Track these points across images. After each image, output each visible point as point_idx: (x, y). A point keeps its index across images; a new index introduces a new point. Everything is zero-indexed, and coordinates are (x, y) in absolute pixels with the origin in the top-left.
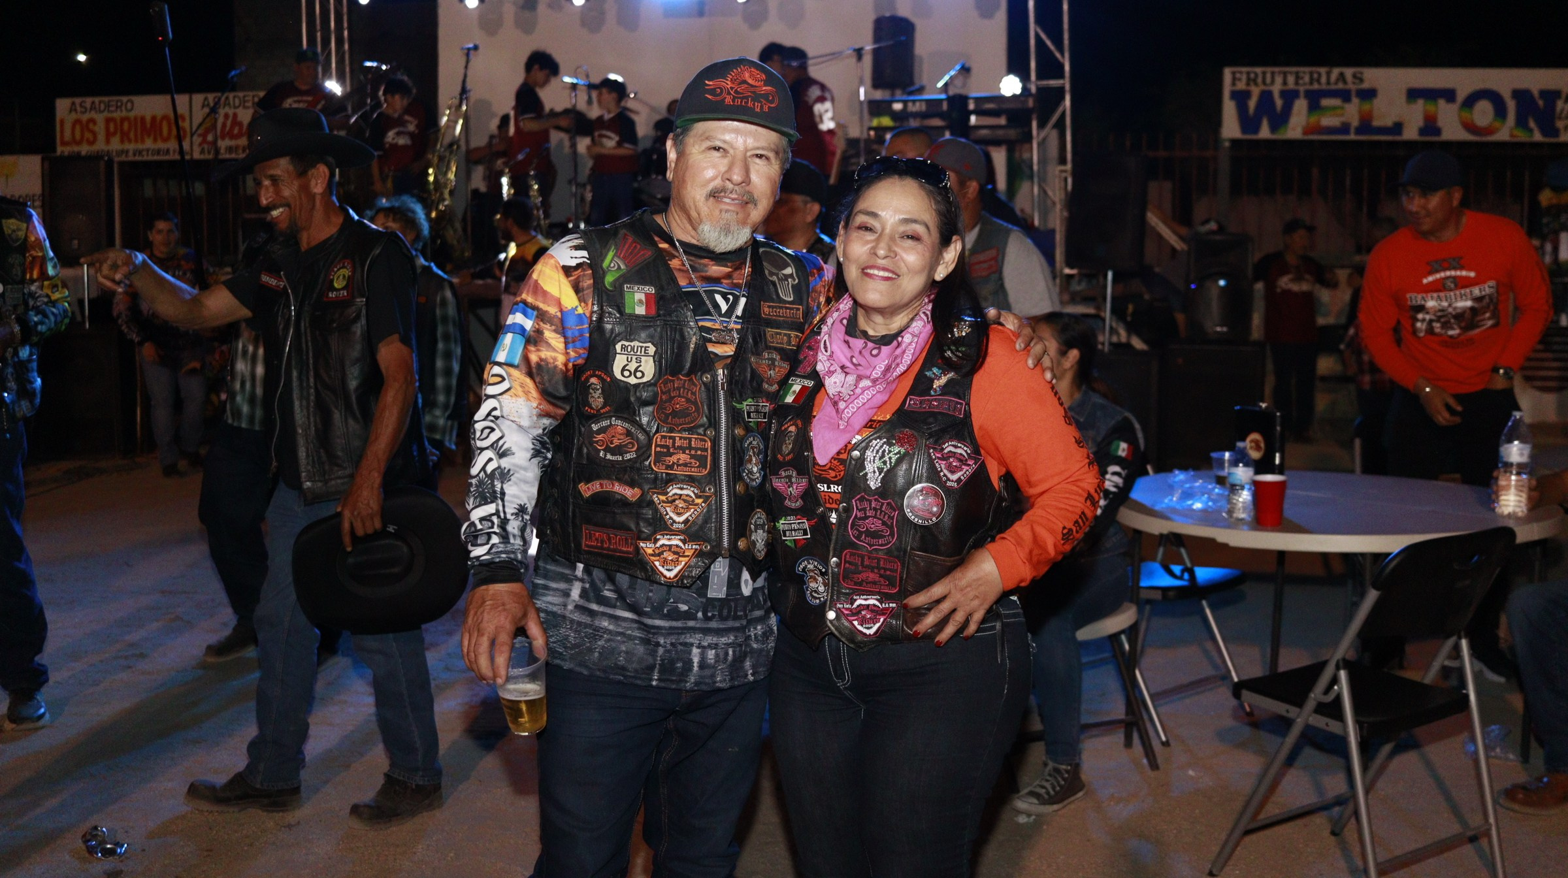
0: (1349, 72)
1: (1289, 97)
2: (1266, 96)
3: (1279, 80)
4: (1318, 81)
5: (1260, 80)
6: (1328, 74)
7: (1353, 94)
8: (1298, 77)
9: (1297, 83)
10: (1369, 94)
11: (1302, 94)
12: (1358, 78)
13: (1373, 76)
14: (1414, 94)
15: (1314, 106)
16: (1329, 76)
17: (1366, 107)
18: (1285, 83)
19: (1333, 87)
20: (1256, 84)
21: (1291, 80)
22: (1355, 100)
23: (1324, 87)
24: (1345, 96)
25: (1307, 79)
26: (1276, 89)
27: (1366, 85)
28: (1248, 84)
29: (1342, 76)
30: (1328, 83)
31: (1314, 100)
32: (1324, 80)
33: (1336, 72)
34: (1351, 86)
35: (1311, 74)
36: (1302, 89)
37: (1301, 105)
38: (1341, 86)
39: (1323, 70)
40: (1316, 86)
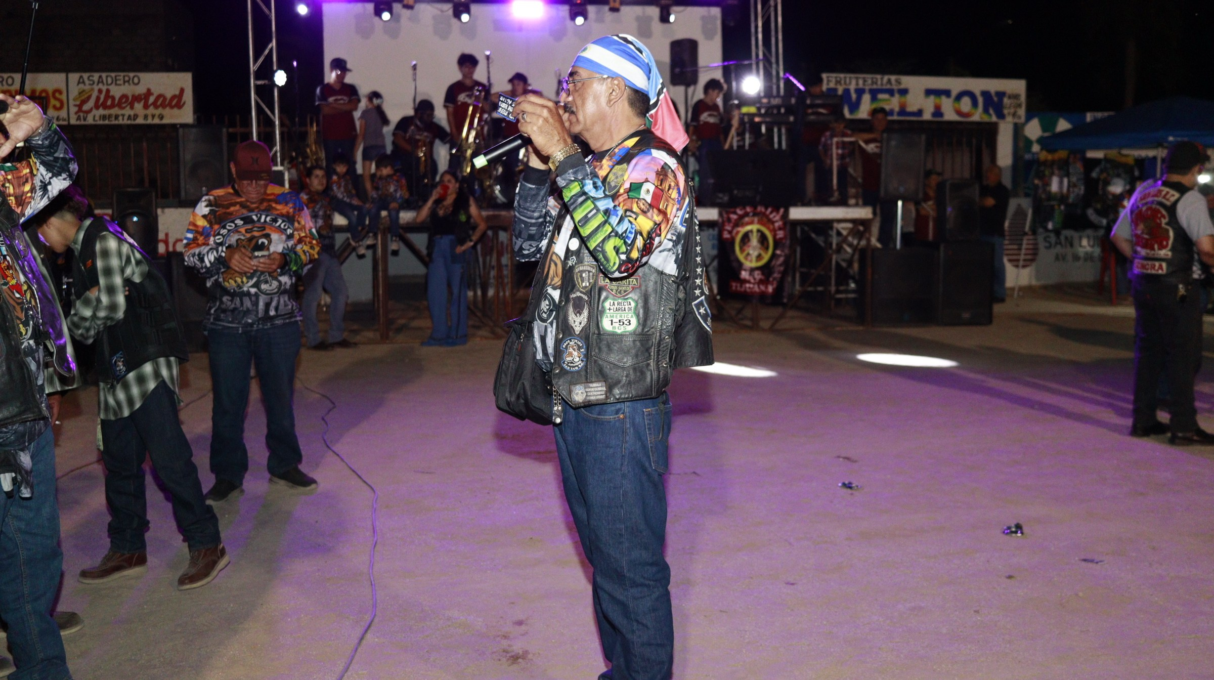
0: (893, 78)
1: (860, 92)
2: (847, 91)
3: (854, 82)
4: (876, 83)
5: (843, 82)
6: (882, 79)
7: (896, 91)
8: (865, 81)
9: (864, 84)
10: (904, 92)
11: (867, 91)
12: (899, 82)
13: (908, 81)
14: (929, 92)
15: (874, 99)
16: (882, 80)
17: (903, 99)
18: (857, 84)
19: (884, 87)
20: (841, 84)
21: (861, 82)
22: (897, 96)
23: (879, 87)
24: (891, 92)
25: (870, 82)
26: (852, 87)
27: (902, 87)
28: (836, 84)
29: (889, 81)
30: (882, 85)
31: (874, 94)
32: (879, 82)
33: (886, 78)
34: (895, 87)
35: (872, 78)
36: (867, 88)
37: (866, 98)
38: (888, 87)
39: (879, 77)
40: (875, 87)
